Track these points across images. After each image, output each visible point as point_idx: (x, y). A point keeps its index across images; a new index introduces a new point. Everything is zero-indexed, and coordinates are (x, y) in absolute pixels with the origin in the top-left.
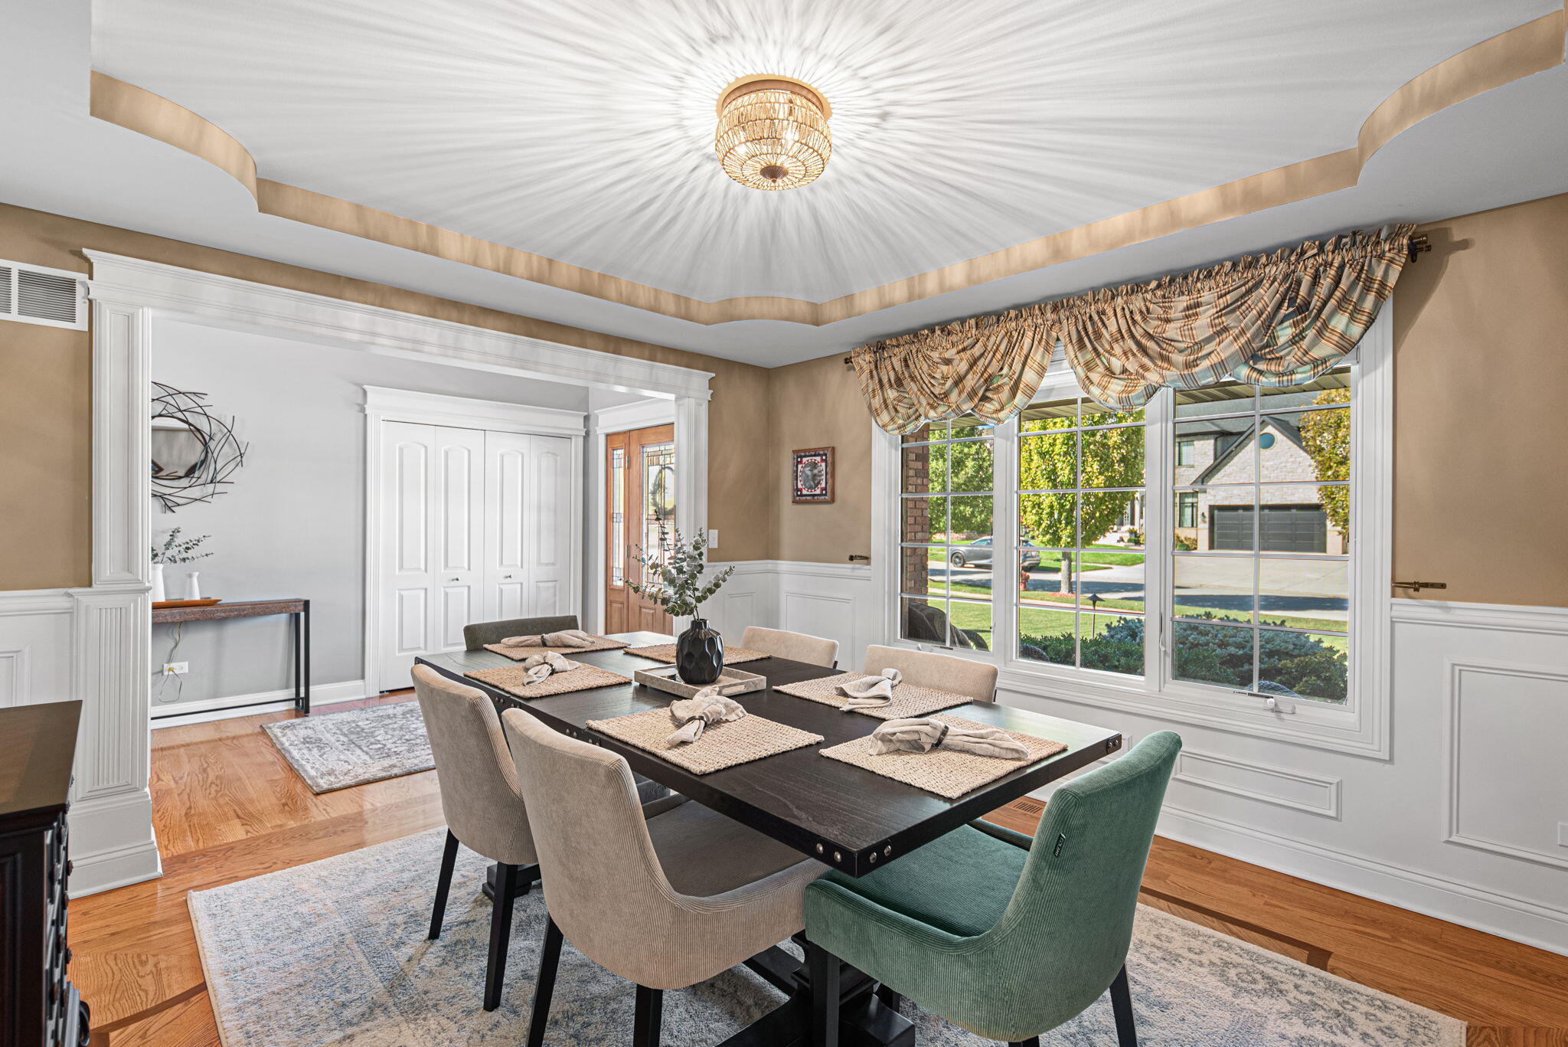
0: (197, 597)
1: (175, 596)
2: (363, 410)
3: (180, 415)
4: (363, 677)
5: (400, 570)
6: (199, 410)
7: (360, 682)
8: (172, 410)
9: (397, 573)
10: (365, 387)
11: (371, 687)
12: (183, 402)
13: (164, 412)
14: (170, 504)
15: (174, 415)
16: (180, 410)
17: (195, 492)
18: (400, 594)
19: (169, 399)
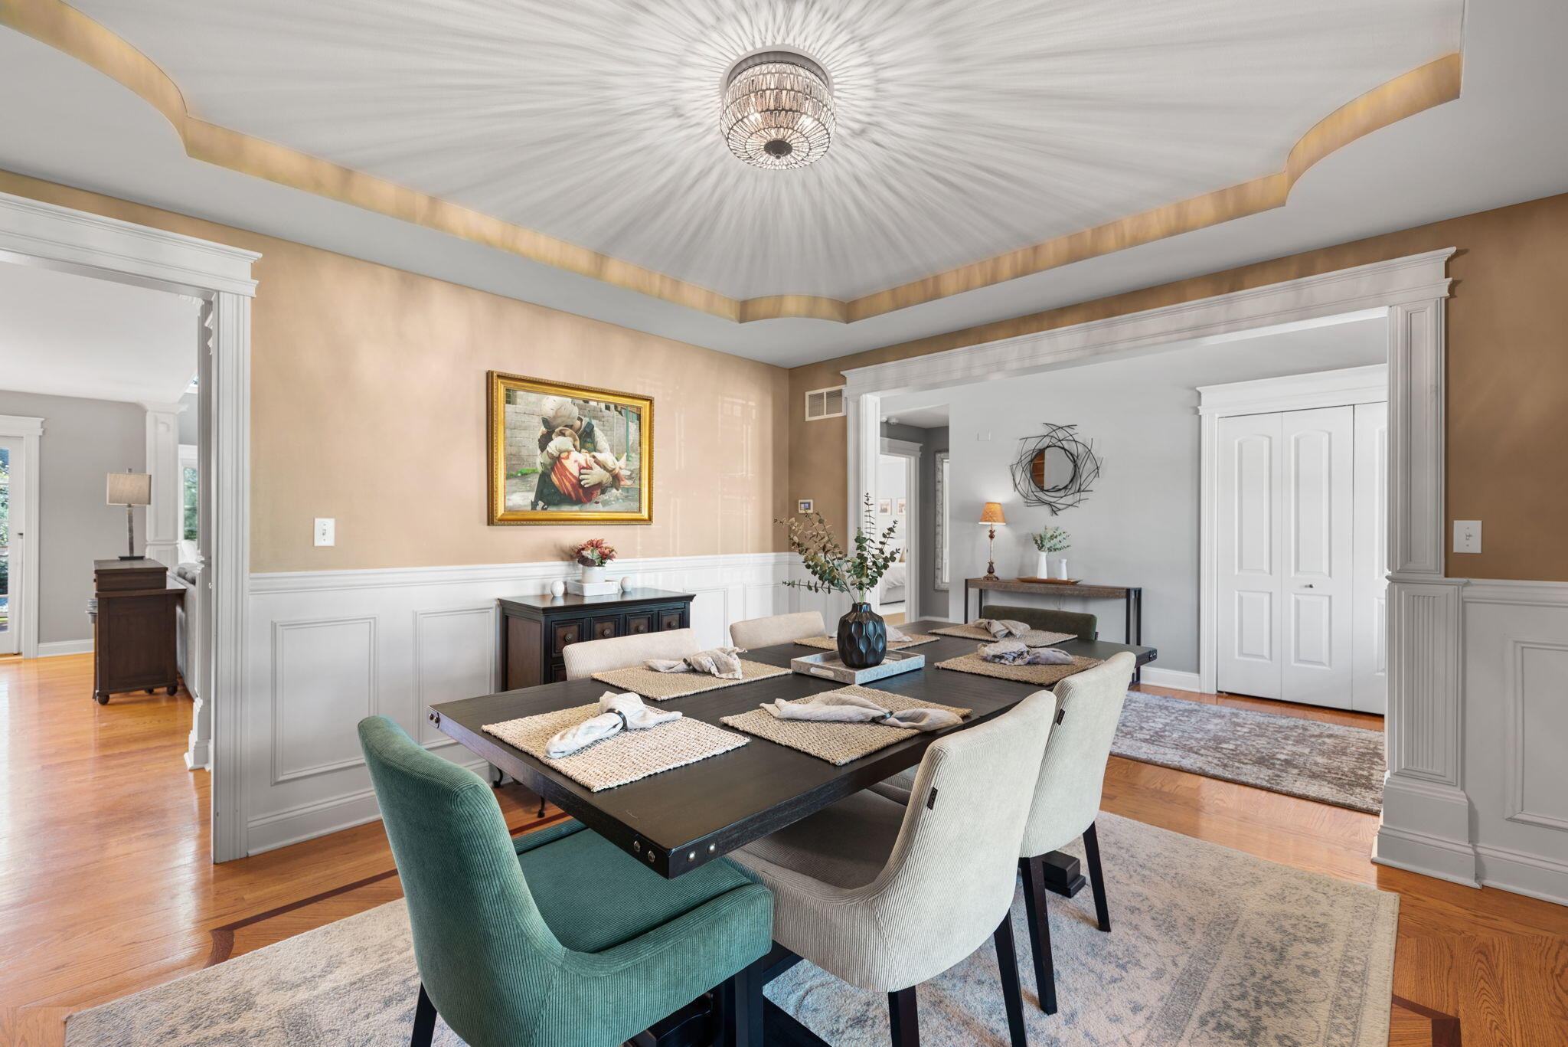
0: (1064, 578)
1: (1052, 577)
2: (1197, 411)
3: (1059, 444)
4: (1198, 672)
5: (1239, 571)
6: (1071, 438)
7: (1194, 676)
8: (1054, 441)
9: (1236, 572)
10: (1198, 389)
11: (1206, 683)
12: (1061, 434)
13: (1051, 444)
14: (1055, 509)
15: (1056, 444)
16: (1060, 441)
17: (1069, 500)
18: (1239, 594)
19: (1054, 434)
